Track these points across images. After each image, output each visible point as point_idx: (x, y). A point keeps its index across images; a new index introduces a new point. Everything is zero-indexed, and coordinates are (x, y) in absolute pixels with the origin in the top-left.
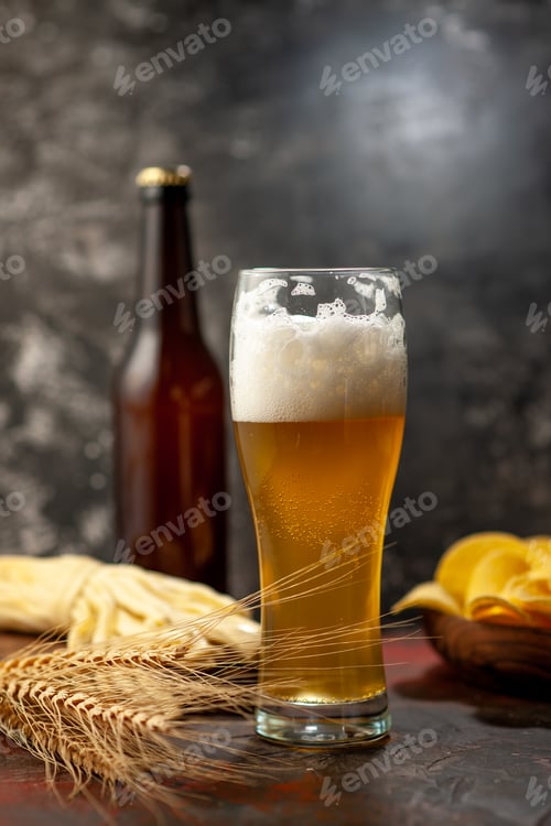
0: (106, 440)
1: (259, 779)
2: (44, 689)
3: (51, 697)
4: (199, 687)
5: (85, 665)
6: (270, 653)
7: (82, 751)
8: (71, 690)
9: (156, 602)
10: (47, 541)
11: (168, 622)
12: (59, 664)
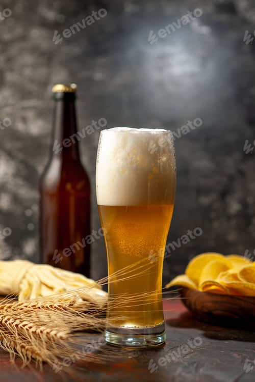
0: (36, 208)
1: (107, 361)
2: (9, 319)
3: (12, 323)
4: (80, 319)
5: (28, 309)
6: (112, 305)
7: (27, 347)
8: (22, 320)
9: (59, 281)
10: (7, 254)
11: (65, 290)
12: (16, 309)
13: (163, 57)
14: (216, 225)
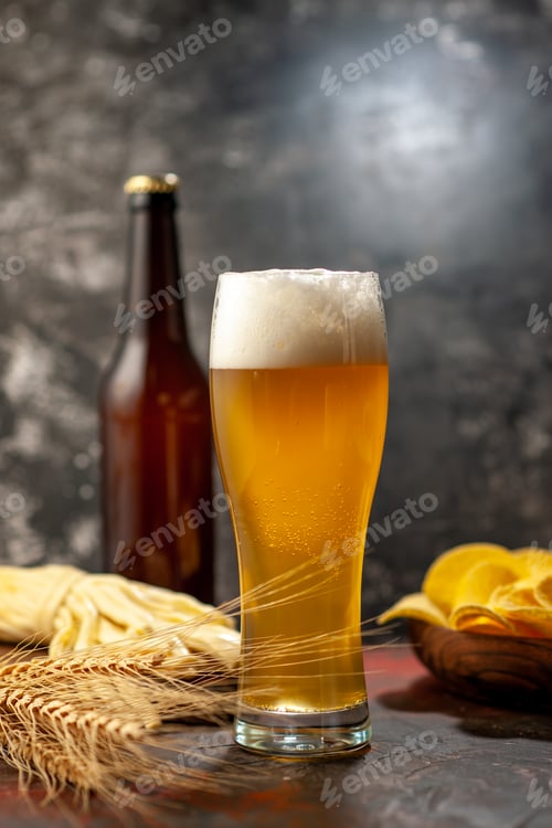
0: (95, 451)
1: (234, 788)
2: (20, 697)
3: (27, 705)
4: (174, 695)
5: (62, 673)
6: (249, 660)
7: (57, 758)
8: (47, 697)
9: (139, 611)
10: (36, 552)
11: (149, 631)
12: (37, 672)
13: (376, 113)
14: (495, 482)
